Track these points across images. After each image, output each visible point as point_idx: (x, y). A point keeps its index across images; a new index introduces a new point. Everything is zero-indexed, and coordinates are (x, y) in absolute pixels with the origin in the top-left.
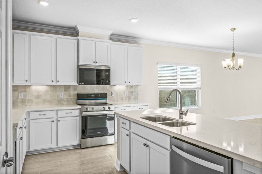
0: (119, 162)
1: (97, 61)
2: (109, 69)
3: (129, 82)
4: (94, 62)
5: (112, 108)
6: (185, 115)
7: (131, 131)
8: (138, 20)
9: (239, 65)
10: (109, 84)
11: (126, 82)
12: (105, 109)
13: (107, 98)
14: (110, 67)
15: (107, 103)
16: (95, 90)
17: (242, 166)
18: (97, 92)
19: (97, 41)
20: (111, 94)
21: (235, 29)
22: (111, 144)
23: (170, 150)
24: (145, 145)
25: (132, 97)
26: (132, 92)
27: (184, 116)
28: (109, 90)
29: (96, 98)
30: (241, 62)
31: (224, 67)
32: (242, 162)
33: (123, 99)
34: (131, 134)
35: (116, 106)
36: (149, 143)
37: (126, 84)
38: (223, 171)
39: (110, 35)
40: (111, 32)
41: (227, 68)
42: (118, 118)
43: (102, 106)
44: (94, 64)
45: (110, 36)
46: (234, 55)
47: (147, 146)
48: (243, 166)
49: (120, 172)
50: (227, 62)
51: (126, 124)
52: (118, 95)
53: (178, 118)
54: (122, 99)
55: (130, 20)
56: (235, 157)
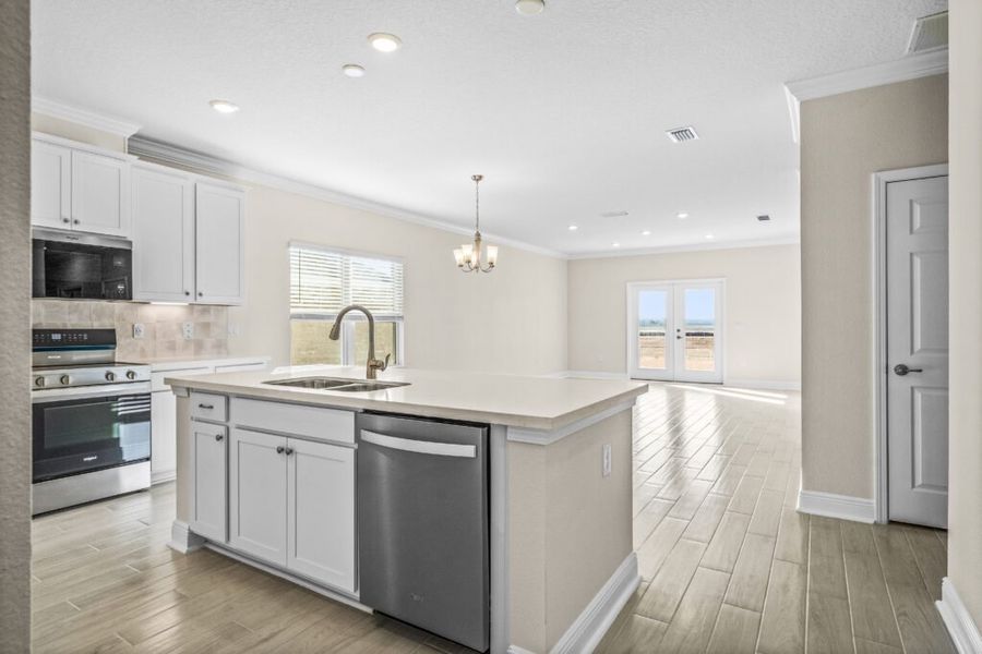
0: (184, 527)
1: (76, 217)
2: (128, 248)
3: (200, 295)
4: (66, 221)
5: (141, 373)
6: (383, 370)
7: (230, 424)
8: (236, 108)
9: (489, 261)
10: (127, 296)
11: (187, 294)
12: (117, 379)
13: (115, 343)
14: (130, 243)
15: (117, 360)
16: (67, 317)
17: (506, 436)
18: (72, 325)
19: (78, 150)
20: (130, 333)
21: (481, 177)
22: (139, 491)
23: (356, 446)
24: (280, 450)
25: (209, 342)
26: (206, 326)
27: (378, 372)
28: (121, 318)
29: (74, 343)
30: (492, 253)
31: (458, 263)
32: (506, 427)
33: (174, 349)
34: (233, 431)
35: (156, 367)
36: (292, 443)
37: (191, 299)
38: (472, 455)
39: (128, 136)
40: (133, 129)
41: (466, 267)
42: (178, 396)
43: (103, 371)
44: (67, 227)
45: (129, 139)
46: (478, 238)
47: (290, 452)
48: (509, 435)
49: (188, 553)
50: (465, 253)
51: (211, 407)
52: (158, 335)
53: (365, 378)
54: (172, 347)
55: (212, 103)
56: (493, 421)
